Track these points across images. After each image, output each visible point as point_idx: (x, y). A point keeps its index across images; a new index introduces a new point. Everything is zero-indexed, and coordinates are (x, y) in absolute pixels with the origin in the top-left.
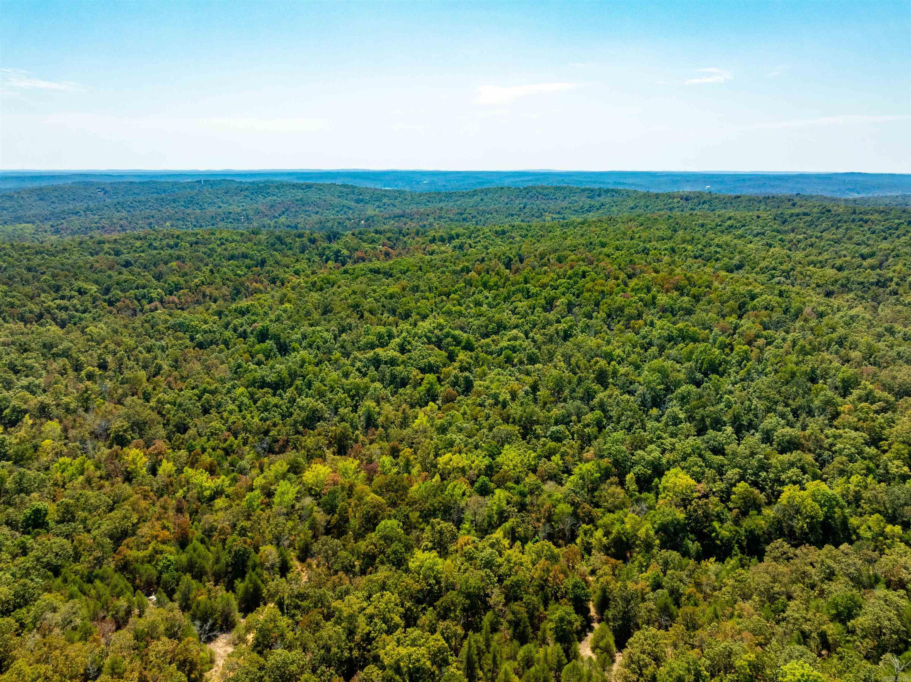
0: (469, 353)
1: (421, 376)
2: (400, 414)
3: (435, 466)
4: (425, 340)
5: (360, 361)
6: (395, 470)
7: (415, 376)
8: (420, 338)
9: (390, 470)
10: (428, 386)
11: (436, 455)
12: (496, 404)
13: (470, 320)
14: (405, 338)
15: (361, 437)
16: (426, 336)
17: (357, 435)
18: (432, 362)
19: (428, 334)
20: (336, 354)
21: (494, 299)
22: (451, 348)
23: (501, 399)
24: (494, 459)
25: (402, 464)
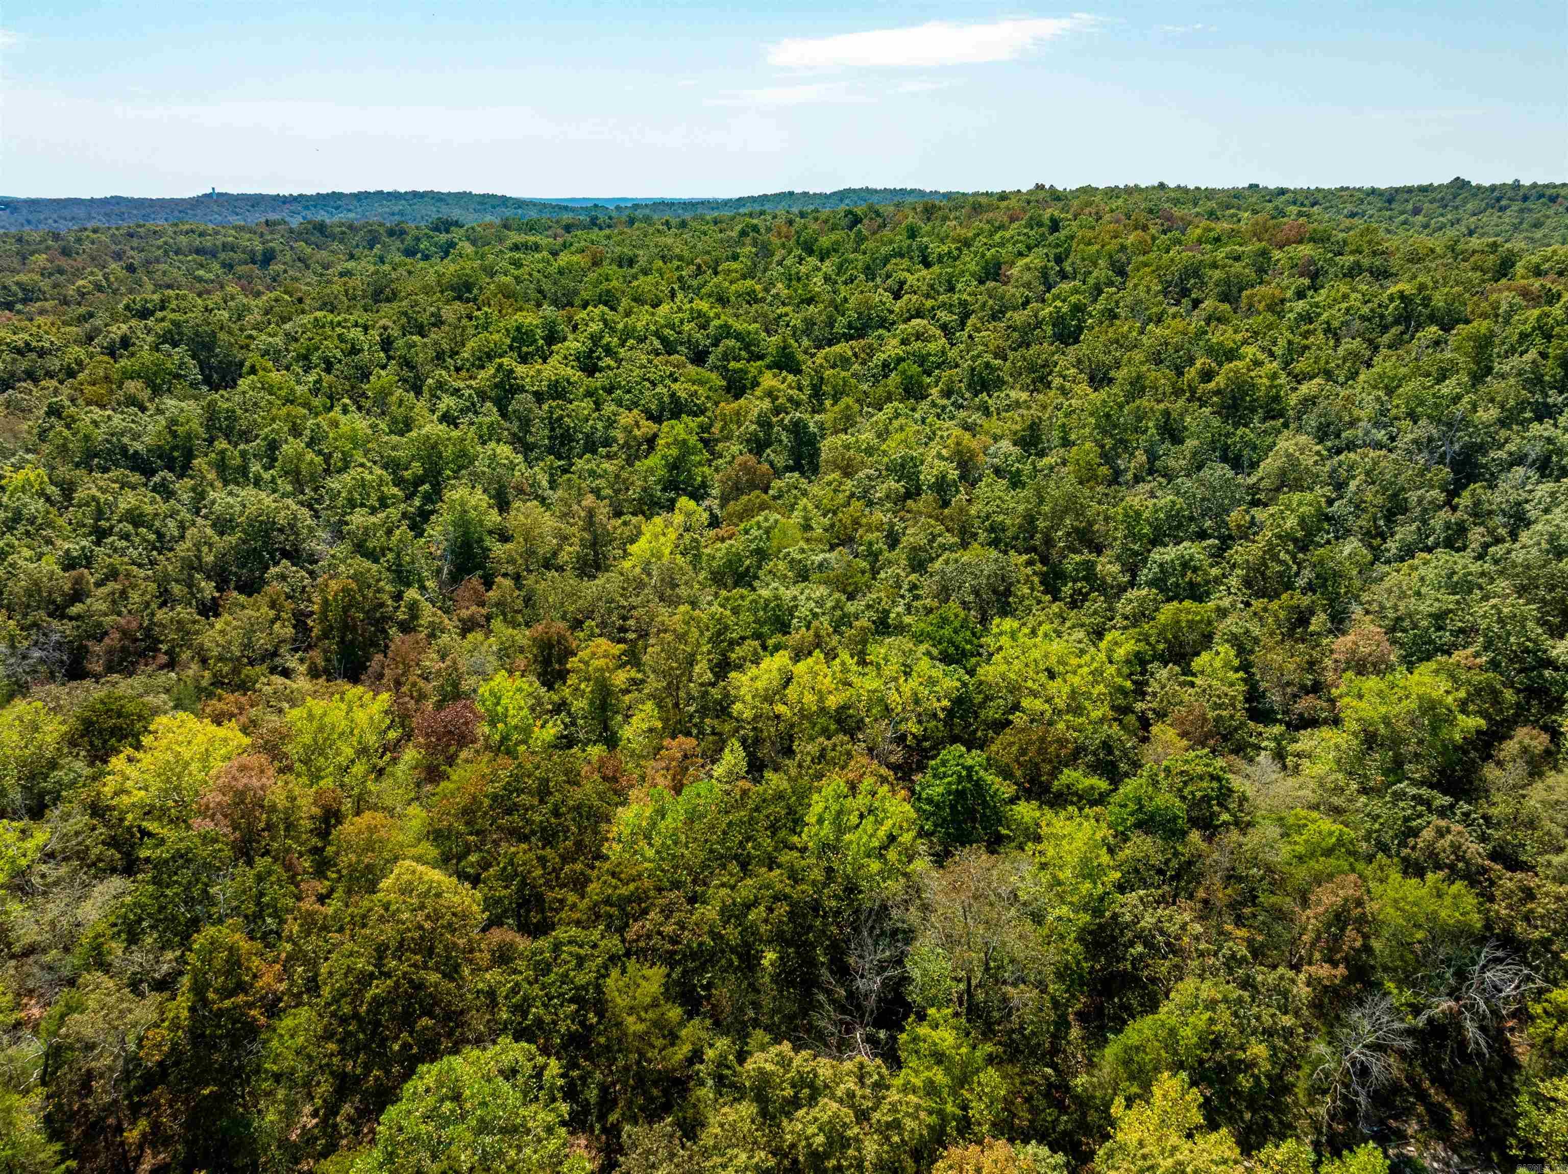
0: (791, 377)
1: (648, 427)
2: (575, 531)
3: (722, 710)
4: (657, 343)
5: (456, 392)
6: (550, 731)
7: (628, 430)
8: (642, 340)
9: (527, 731)
10: (674, 452)
11: (722, 668)
12: (913, 493)
13: (782, 310)
14: (595, 339)
15: (428, 613)
16: (657, 334)
17: (413, 607)
18: (683, 395)
19: (667, 331)
20: (383, 377)
21: (840, 270)
22: (733, 365)
23: (927, 476)
24: (971, 673)
25: (580, 705)
